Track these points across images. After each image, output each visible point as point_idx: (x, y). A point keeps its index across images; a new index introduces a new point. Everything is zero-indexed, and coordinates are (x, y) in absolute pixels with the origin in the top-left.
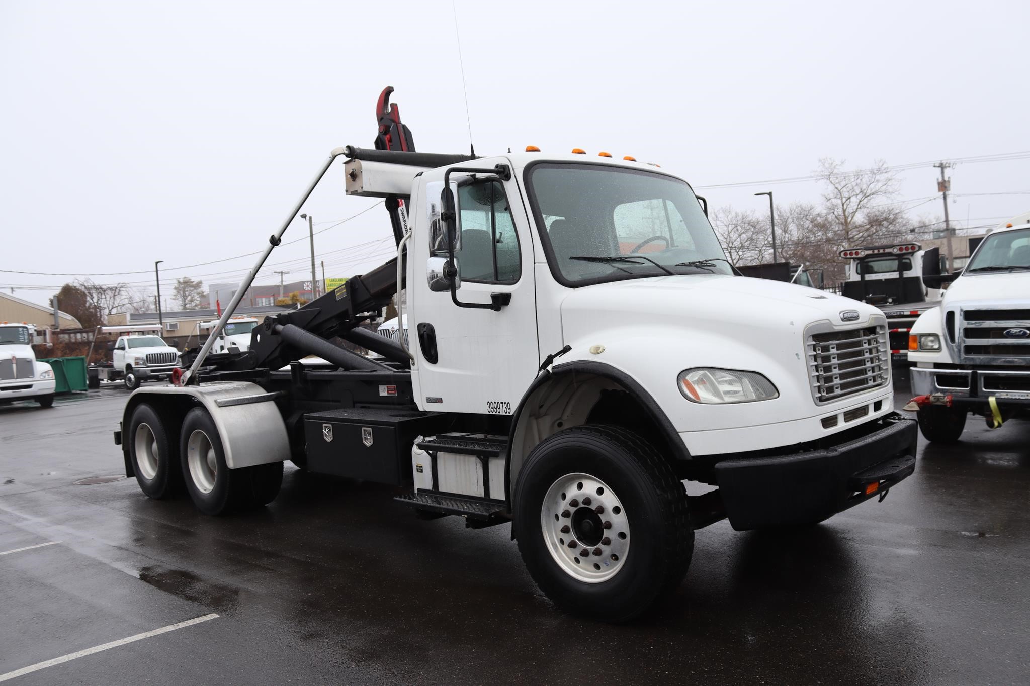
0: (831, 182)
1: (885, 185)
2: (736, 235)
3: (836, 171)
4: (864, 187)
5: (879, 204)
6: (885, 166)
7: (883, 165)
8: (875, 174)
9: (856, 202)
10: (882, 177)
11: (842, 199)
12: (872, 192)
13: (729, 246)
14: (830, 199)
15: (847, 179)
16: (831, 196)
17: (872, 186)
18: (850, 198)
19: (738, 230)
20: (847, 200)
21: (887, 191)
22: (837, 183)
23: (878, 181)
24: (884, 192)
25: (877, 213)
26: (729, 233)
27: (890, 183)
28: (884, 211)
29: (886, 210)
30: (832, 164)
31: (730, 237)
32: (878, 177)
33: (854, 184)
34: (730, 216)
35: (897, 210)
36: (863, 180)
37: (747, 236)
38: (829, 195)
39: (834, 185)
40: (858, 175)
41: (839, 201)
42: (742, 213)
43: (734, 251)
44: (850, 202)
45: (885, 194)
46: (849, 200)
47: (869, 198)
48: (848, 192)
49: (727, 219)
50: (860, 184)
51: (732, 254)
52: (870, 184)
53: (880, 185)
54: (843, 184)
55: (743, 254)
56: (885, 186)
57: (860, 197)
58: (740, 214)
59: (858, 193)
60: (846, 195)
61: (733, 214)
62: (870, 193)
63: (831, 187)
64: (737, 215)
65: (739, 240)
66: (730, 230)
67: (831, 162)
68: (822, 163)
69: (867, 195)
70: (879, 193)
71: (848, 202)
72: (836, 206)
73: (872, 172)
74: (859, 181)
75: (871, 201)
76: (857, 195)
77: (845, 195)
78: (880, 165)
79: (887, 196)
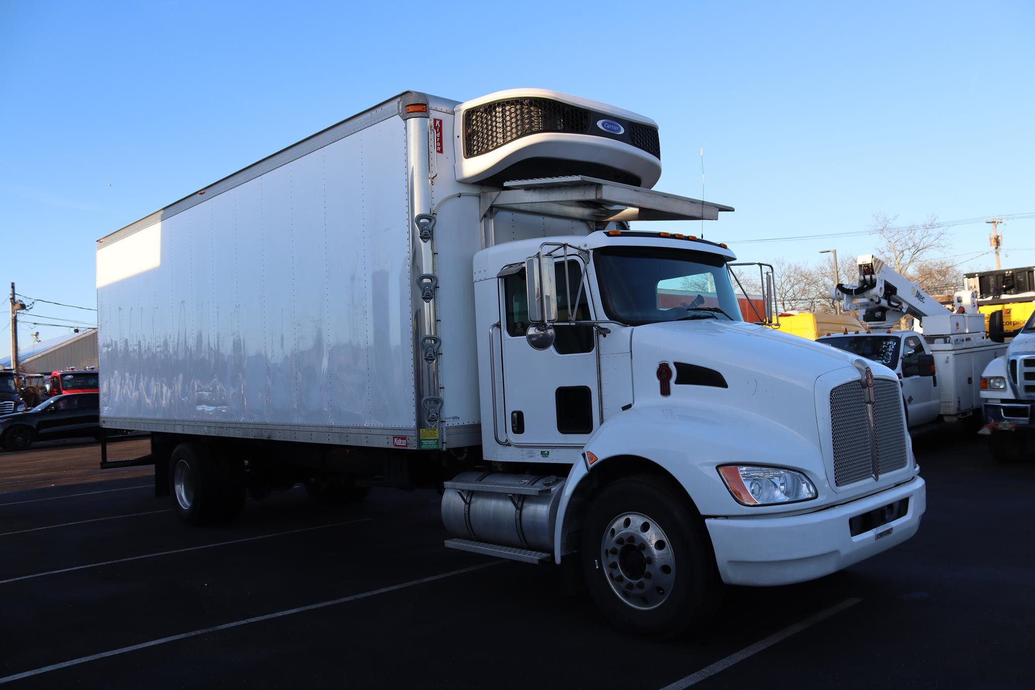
0: (884, 236)
1: (938, 238)
2: (789, 286)
3: (889, 225)
4: (917, 241)
5: (932, 257)
6: (937, 221)
7: (935, 220)
8: (928, 229)
9: (909, 255)
10: (935, 232)
11: (895, 252)
12: (924, 246)
13: (781, 296)
14: (883, 252)
15: (900, 233)
16: (885, 249)
17: (924, 240)
18: (903, 252)
19: (790, 281)
20: (900, 253)
21: (939, 245)
22: (890, 237)
23: (930, 235)
24: (937, 245)
25: (930, 267)
26: (782, 284)
27: (942, 237)
28: (937, 264)
29: (939, 263)
30: (885, 218)
31: (783, 288)
32: (930, 231)
33: (907, 237)
34: (783, 268)
35: (949, 263)
36: (916, 234)
37: (799, 287)
38: (882, 248)
39: (887, 239)
40: (911, 229)
41: (892, 255)
42: (795, 265)
43: (788, 302)
44: (903, 255)
45: (936, 248)
46: (902, 254)
47: (921, 251)
48: (901, 245)
49: (780, 271)
50: (913, 237)
51: (785, 305)
52: (923, 238)
53: (932, 238)
54: (896, 237)
55: (796, 305)
56: (938, 240)
57: (913, 250)
58: (793, 265)
59: (911, 246)
60: (900, 248)
61: (787, 266)
62: (922, 247)
63: (885, 241)
64: (790, 267)
65: (791, 291)
66: (783, 281)
67: (884, 217)
68: (876, 217)
69: (920, 248)
70: (931, 247)
71: (901, 254)
72: (889, 259)
73: (926, 227)
74: (912, 235)
75: (924, 255)
76: (909, 249)
77: (898, 249)
78: (933, 219)
79: (940, 249)
